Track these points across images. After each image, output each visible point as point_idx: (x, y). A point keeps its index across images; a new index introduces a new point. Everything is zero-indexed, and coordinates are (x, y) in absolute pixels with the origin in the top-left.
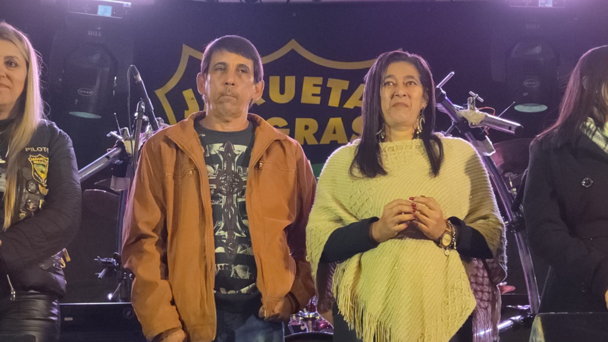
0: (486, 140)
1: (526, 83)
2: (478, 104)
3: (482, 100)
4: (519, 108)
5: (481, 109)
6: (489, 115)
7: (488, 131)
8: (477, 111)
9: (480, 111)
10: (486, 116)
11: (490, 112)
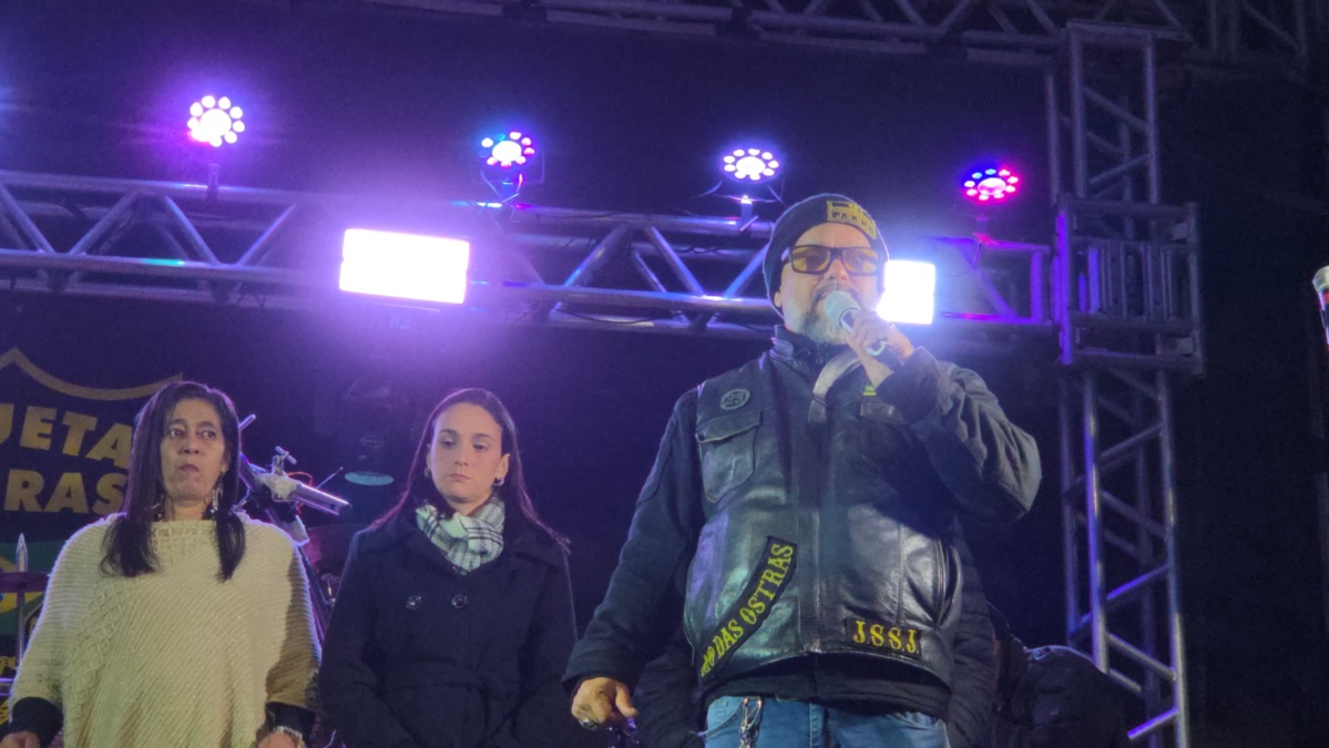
0: (294, 523)
1: (364, 441)
2: (288, 467)
3: (294, 461)
4: (351, 477)
5: (292, 474)
6: (303, 485)
7: (301, 508)
8: (286, 476)
9: (291, 477)
10: (299, 486)
11: (305, 479)
